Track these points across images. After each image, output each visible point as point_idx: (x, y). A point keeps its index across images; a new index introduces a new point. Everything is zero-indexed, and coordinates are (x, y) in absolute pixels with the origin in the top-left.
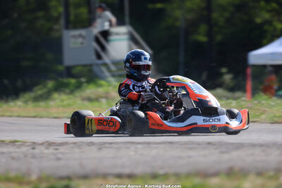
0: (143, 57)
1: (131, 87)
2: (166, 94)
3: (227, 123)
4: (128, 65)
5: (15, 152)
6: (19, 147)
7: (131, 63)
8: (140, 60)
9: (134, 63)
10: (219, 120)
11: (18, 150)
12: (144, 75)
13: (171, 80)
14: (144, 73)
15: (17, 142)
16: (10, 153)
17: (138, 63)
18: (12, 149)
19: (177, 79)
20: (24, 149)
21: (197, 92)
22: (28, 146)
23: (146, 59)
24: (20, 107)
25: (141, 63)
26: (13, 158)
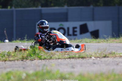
0: (44, 23)
1: (39, 36)
3: (72, 50)
8: (43, 25)
9: (41, 26)
12: (45, 31)
13: (52, 33)
14: (45, 30)
17: (42, 26)
21: (60, 37)
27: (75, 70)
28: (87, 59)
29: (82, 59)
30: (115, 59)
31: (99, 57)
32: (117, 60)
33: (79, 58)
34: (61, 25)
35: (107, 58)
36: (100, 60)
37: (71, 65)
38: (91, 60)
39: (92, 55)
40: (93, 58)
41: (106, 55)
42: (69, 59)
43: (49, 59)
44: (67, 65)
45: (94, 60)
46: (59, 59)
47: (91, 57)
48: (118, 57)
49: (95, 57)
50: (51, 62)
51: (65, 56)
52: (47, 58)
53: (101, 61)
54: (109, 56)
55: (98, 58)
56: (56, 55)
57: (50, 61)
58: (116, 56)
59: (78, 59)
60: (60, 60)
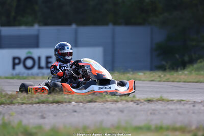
0: (66, 47)
1: (58, 67)
2: (81, 71)
3: (116, 89)
4: (57, 53)
5: (181, 109)
6: (183, 105)
7: (58, 52)
8: (64, 49)
9: (60, 52)
10: (110, 88)
11: (183, 107)
13: (82, 61)
14: (67, 58)
15: (183, 101)
16: (177, 109)
17: (63, 51)
18: (178, 106)
19: (85, 61)
20: (187, 106)
22: (190, 104)
23: (68, 48)
24: (186, 75)
25: (65, 52)
26: (179, 113)
27: (46, 121)
28: (65, 104)
29: (57, 105)
30: (105, 105)
31: (81, 102)
32: (108, 107)
33: (52, 103)
34: (30, 52)
35: (93, 103)
36: (82, 107)
37: (40, 114)
38: (70, 107)
39: (71, 99)
40: (73, 103)
41: (92, 99)
42: (38, 105)
43: (9, 104)
44: (34, 113)
45: (74, 106)
46: (23, 104)
47: (70, 102)
48: (111, 102)
49: (76, 102)
50: (11, 109)
51: (32, 100)
52: (5, 102)
53: (85, 108)
54: (98, 101)
55: (81, 104)
56: (19, 99)
57: (11, 106)
58: (107, 101)
59: (51, 105)
60: (24, 106)
